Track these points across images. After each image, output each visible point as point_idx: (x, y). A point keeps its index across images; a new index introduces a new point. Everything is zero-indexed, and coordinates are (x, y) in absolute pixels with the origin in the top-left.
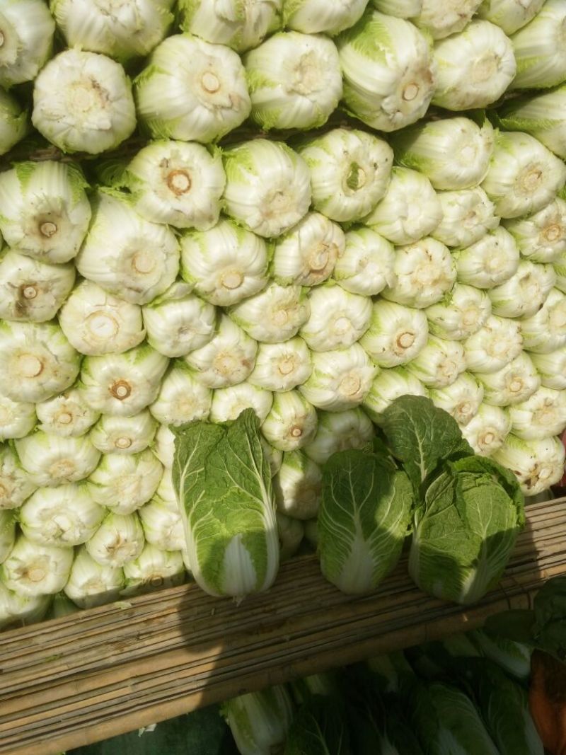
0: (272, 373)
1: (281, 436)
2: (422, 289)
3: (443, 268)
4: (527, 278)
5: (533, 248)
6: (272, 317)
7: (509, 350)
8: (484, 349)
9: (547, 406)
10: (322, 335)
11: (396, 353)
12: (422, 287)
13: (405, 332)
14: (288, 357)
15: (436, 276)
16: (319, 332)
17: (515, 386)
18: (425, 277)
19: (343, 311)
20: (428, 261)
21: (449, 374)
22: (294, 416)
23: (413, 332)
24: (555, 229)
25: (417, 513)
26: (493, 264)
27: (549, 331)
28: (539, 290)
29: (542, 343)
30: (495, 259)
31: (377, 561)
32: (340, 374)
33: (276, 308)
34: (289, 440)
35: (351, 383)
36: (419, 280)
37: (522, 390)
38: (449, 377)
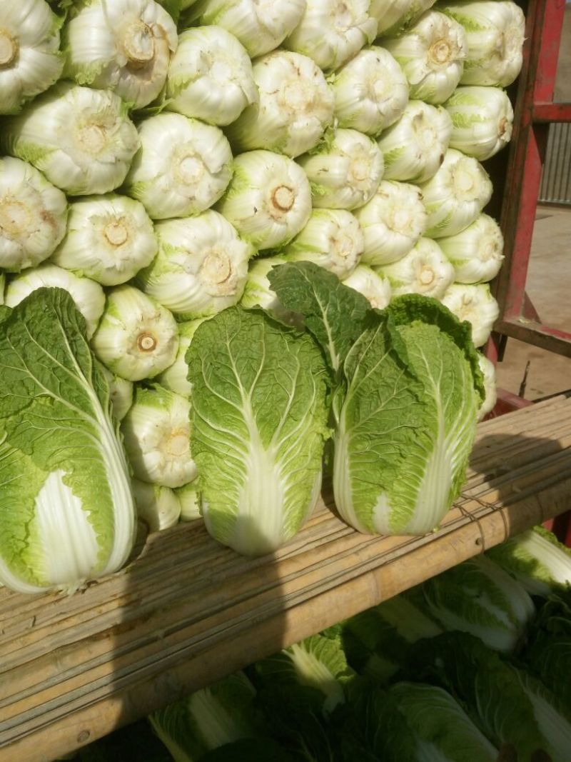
0: (95, 242)
1: (125, 349)
2: (294, 115)
3: (317, 86)
4: (420, 117)
5: (422, 73)
6: (80, 138)
7: (412, 221)
8: (384, 221)
9: (466, 305)
10: (163, 182)
11: (272, 216)
12: (294, 114)
13: (280, 185)
14: (118, 218)
15: (310, 98)
16: (159, 176)
17: (426, 276)
18: (296, 98)
19: (190, 142)
20: (295, 76)
21: (345, 253)
22: (140, 317)
23: (291, 186)
24: (444, 45)
25: (335, 398)
26: (379, 88)
27: (455, 197)
28: (436, 137)
29: (449, 215)
30: (379, 82)
31: (287, 483)
32: (200, 248)
33: (83, 122)
34: (137, 357)
35: (218, 263)
36: (288, 102)
37: (435, 282)
38: (346, 257)
